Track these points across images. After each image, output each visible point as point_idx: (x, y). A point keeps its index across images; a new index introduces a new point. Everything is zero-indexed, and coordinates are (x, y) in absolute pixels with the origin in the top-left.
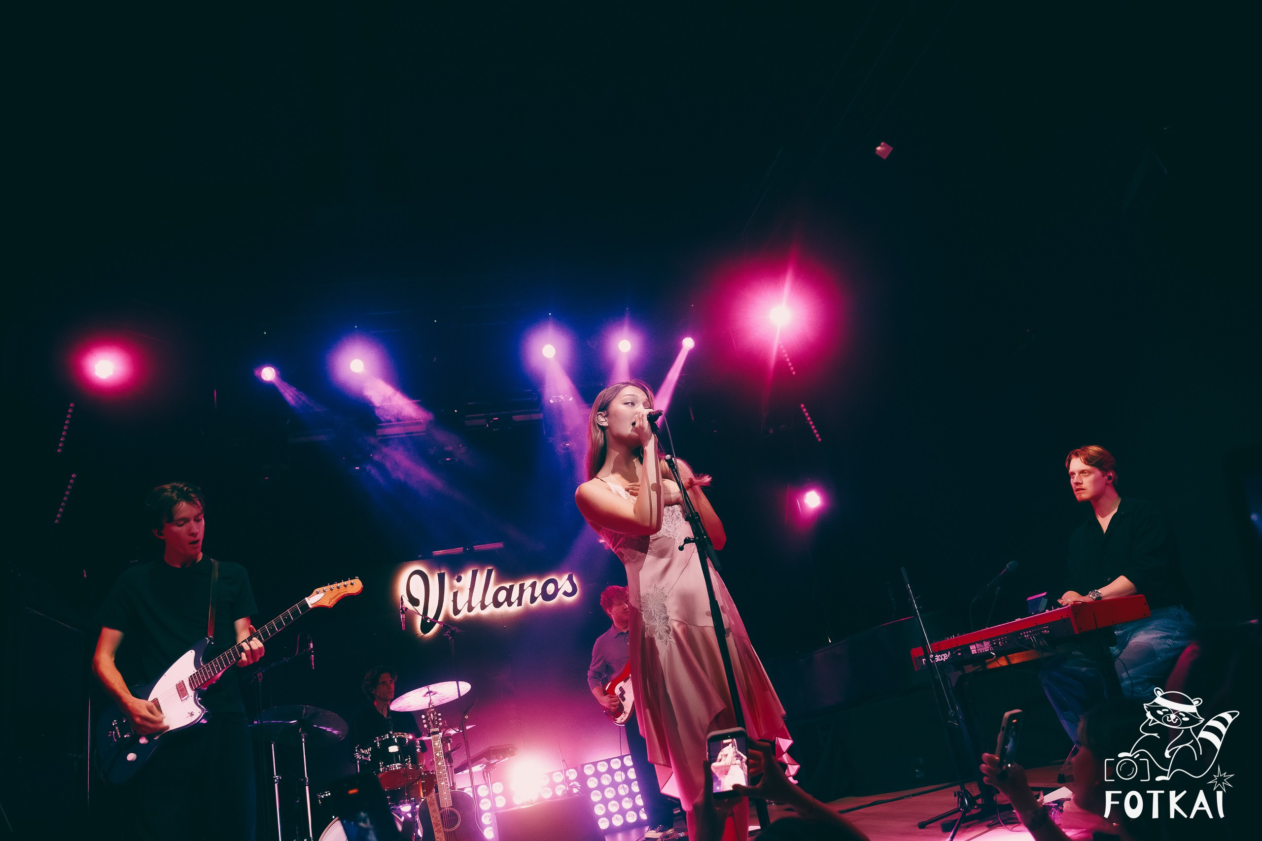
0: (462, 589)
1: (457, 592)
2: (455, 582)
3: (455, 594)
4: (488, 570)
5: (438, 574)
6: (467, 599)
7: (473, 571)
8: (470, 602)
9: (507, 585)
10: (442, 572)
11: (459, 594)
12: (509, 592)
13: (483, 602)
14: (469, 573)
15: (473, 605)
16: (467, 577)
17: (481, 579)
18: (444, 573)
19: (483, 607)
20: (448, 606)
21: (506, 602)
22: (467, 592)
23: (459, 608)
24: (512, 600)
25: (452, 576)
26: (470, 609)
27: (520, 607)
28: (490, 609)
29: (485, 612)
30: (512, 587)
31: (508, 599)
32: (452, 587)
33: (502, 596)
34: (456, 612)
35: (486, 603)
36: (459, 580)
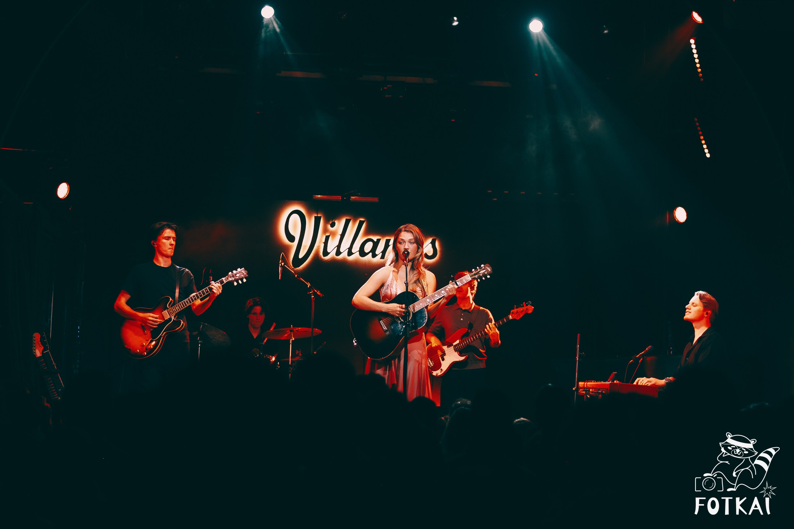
0: (334, 234)
1: (329, 236)
2: (329, 226)
3: (327, 238)
4: (360, 221)
5: (315, 217)
6: (337, 244)
7: (346, 219)
8: (339, 246)
9: (375, 238)
10: (319, 215)
11: (330, 237)
12: (376, 244)
13: (350, 249)
14: (343, 221)
15: (341, 250)
16: (340, 225)
17: (352, 229)
18: (320, 217)
19: (350, 253)
20: (319, 247)
21: (371, 254)
22: (338, 237)
23: (329, 251)
24: (377, 252)
25: (326, 222)
26: (338, 253)
27: (382, 260)
28: (356, 256)
29: (351, 258)
30: (379, 240)
31: (373, 251)
32: (325, 230)
33: (368, 247)
34: (326, 253)
35: (353, 251)
36: (333, 225)
